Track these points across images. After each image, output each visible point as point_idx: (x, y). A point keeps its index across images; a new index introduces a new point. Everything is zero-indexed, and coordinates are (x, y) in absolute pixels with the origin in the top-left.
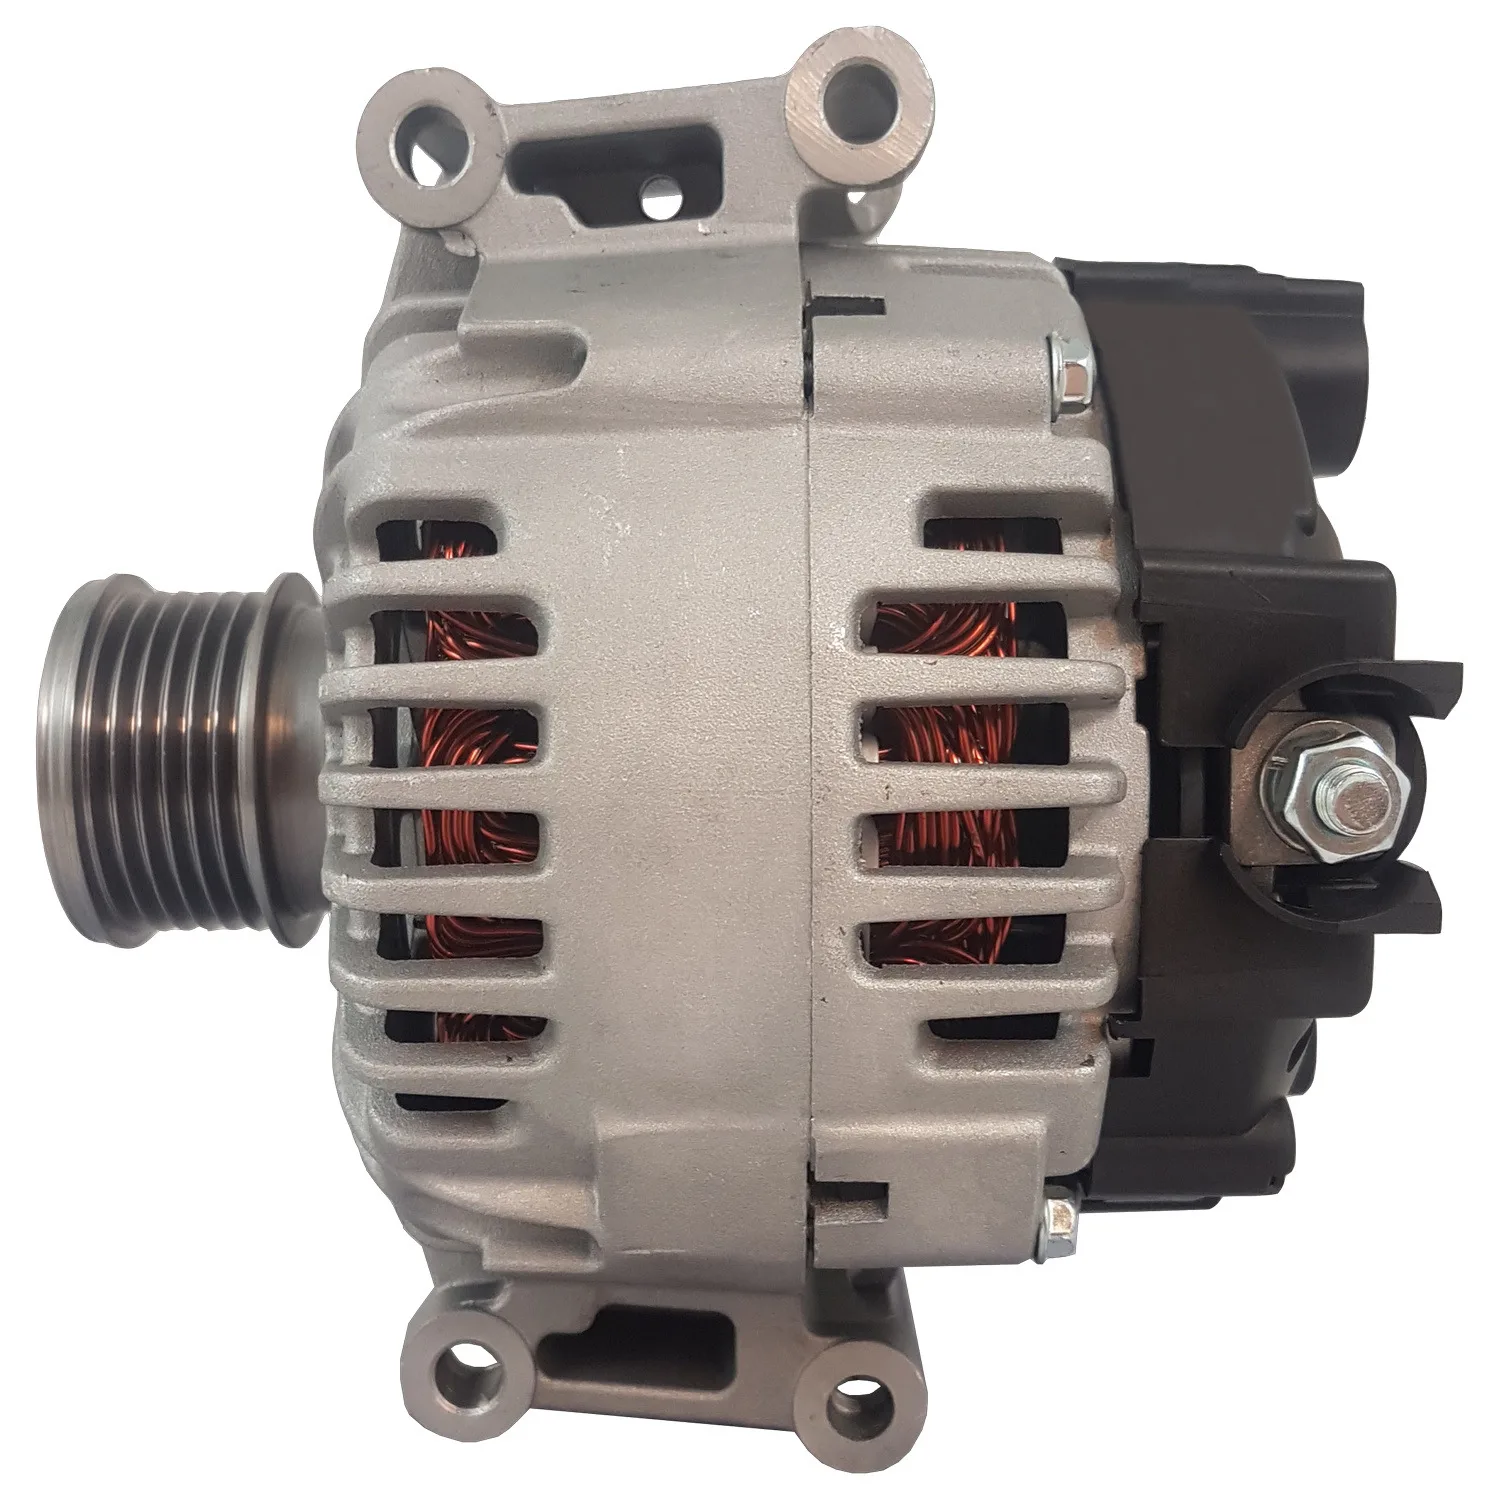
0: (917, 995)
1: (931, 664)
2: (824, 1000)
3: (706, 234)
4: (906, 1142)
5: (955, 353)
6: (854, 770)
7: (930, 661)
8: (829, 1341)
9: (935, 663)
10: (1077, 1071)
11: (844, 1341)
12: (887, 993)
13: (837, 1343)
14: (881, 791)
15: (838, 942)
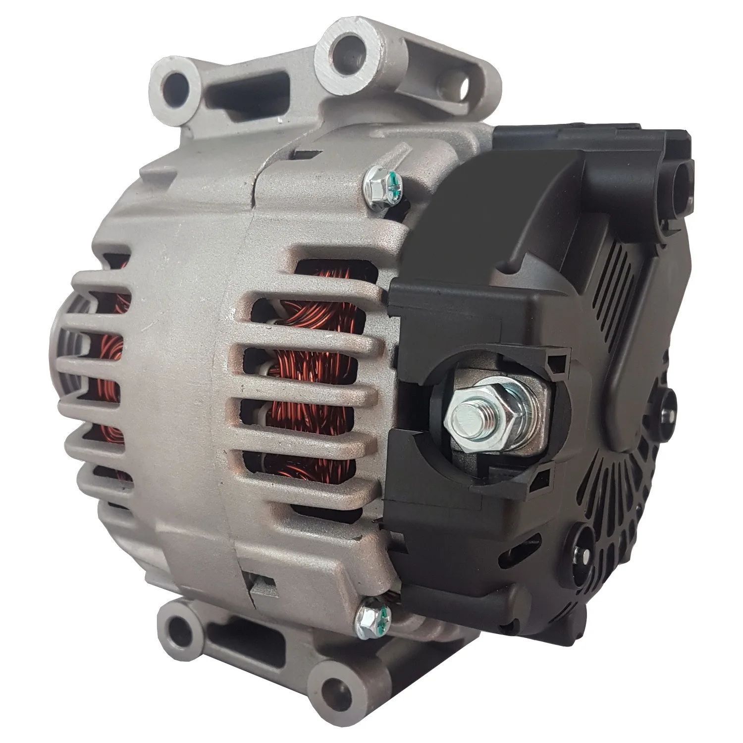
0: (261, 489)
1: (269, 329)
2: (222, 483)
3: (280, 123)
4: (273, 560)
5: (318, 177)
6: (229, 376)
7: (269, 327)
8: (325, 658)
9: (271, 328)
10: (349, 541)
11: (332, 660)
12: (248, 485)
13: (327, 660)
14: (240, 388)
15: (224, 457)
